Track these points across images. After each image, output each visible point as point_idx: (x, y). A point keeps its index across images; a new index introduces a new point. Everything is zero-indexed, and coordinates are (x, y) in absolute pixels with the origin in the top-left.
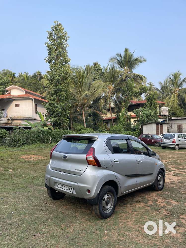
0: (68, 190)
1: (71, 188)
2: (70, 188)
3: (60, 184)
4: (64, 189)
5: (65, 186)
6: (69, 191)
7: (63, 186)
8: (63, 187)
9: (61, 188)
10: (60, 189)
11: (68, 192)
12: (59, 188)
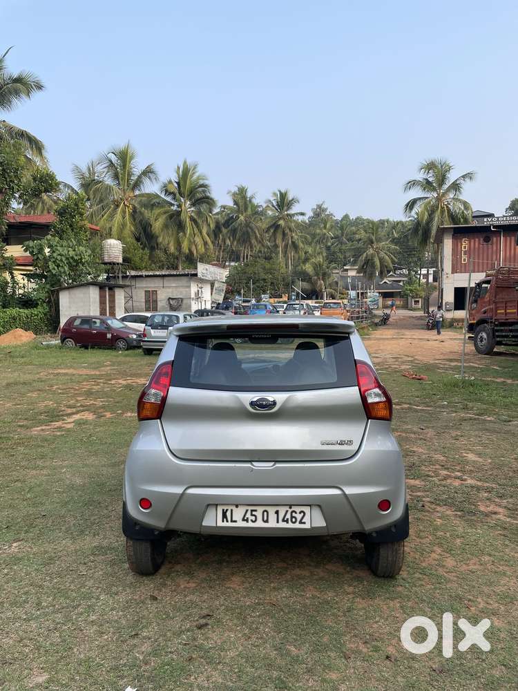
0: (284, 521)
1: (302, 512)
2: (294, 511)
3: (237, 505)
4: (266, 522)
5: (265, 511)
6: (294, 522)
7: (252, 510)
8: (258, 514)
9: (245, 520)
10: (241, 524)
11: (290, 525)
12: (233, 521)
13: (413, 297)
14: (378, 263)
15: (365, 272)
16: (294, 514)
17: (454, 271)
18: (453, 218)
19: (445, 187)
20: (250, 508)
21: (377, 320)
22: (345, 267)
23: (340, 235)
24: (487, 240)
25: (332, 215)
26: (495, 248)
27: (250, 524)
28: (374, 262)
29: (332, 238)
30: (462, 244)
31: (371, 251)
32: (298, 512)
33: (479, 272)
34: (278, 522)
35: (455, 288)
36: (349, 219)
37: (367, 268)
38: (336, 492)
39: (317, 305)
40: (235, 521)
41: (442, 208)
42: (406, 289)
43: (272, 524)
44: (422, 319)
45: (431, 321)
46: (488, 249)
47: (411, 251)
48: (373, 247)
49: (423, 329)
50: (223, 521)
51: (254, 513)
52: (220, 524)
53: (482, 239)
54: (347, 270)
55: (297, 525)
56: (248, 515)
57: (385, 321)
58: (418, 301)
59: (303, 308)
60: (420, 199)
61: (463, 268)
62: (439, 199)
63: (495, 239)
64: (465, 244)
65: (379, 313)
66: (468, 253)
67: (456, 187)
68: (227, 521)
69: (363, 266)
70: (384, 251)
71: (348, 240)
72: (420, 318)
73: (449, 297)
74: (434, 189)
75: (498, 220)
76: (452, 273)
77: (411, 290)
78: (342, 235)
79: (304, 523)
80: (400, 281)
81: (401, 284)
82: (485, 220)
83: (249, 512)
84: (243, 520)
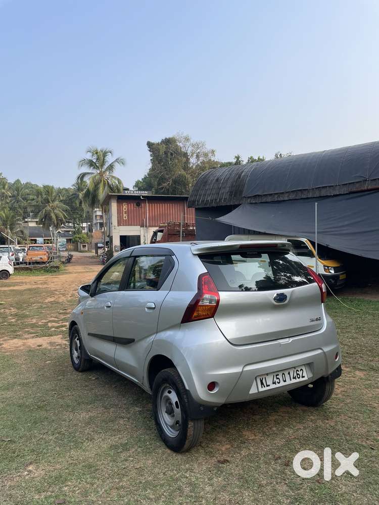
0: (294, 378)
1: (301, 370)
2: (297, 370)
3: (267, 374)
4: (285, 381)
5: (283, 374)
6: (299, 378)
7: (277, 375)
8: (280, 377)
9: (274, 383)
10: (273, 386)
11: (298, 380)
12: (268, 386)
13: (81, 243)
14: (54, 217)
15: (44, 224)
16: (298, 372)
17: (119, 224)
18: (111, 188)
19: (105, 167)
20: (275, 374)
21: (64, 260)
22: (26, 220)
23: (16, 195)
24: (138, 205)
25: (5, 178)
26: (143, 211)
27: (278, 385)
28: (51, 216)
29: (10, 197)
30: (123, 207)
31: (48, 208)
32: (299, 370)
33: (134, 225)
34: (291, 380)
35: (121, 236)
36: (21, 183)
37: (46, 221)
38: (320, 351)
39: (20, 248)
40: (269, 386)
41: (104, 181)
42: (76, 237)
43: (288, 382)
44: (94, 258)
45: (105, 259)
46: (139, 211)
47: (75, 210)
48: (49, 206)
49: (98, 264)
50: (262, 387)
51: (278, 377)
52: (261, 390)
53: (135, 204)
54: (27, 222)
55: (301, 379)
56: (275, 379)
57: (69, 260)
58: (85, 246)
59: (11, 251)
60: (88, 173)
61: (125, 223)
62: (101, 174)
63: (143, 205)
64: (125, 207)
65: (66, 254)
66: (127, 212)
67: (111, 167)
68: (264, 387)
69: (42, 219)
70: (57, 209)
71: (23, 199)
72: (93, 257)
73: (117, 242)
74: (98, 168)
75: (134, 193)
76: (118, 226)
77: (80, 238)
78: (18, 195)
79: (304, 377)
80: (69, 231)
81: (70, 233)
82: (126, 192)
83: (275, 376)
84: (273, 383)
